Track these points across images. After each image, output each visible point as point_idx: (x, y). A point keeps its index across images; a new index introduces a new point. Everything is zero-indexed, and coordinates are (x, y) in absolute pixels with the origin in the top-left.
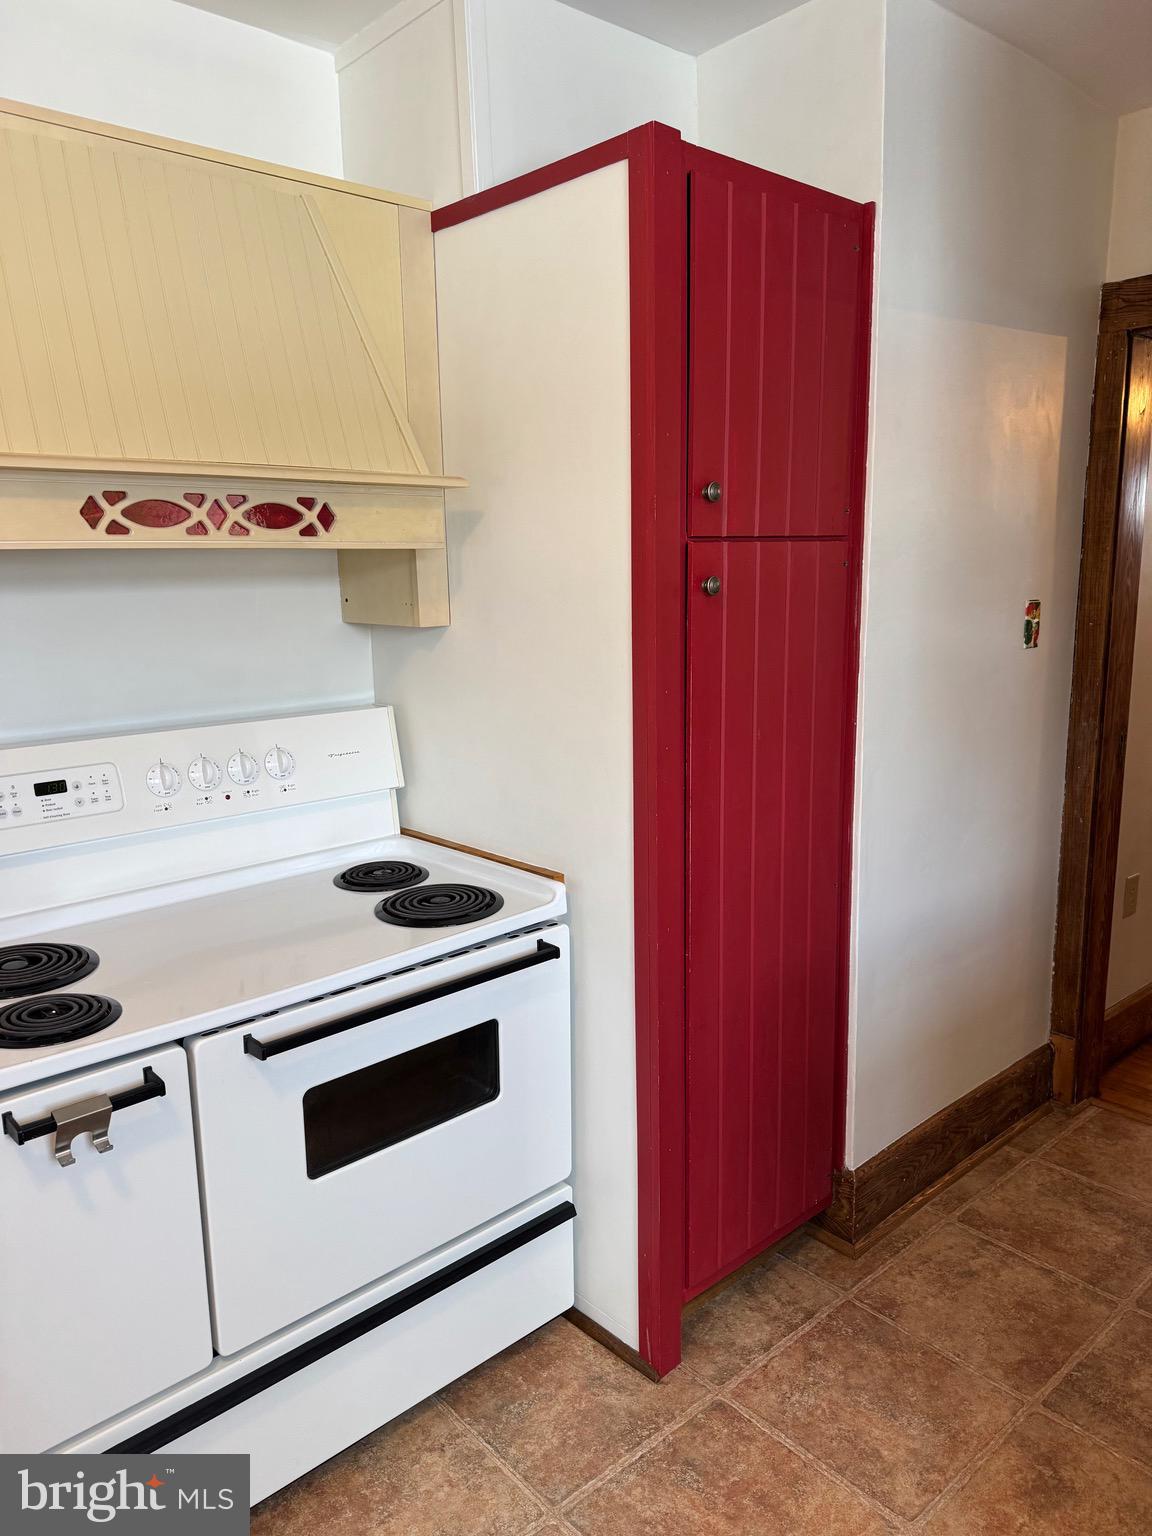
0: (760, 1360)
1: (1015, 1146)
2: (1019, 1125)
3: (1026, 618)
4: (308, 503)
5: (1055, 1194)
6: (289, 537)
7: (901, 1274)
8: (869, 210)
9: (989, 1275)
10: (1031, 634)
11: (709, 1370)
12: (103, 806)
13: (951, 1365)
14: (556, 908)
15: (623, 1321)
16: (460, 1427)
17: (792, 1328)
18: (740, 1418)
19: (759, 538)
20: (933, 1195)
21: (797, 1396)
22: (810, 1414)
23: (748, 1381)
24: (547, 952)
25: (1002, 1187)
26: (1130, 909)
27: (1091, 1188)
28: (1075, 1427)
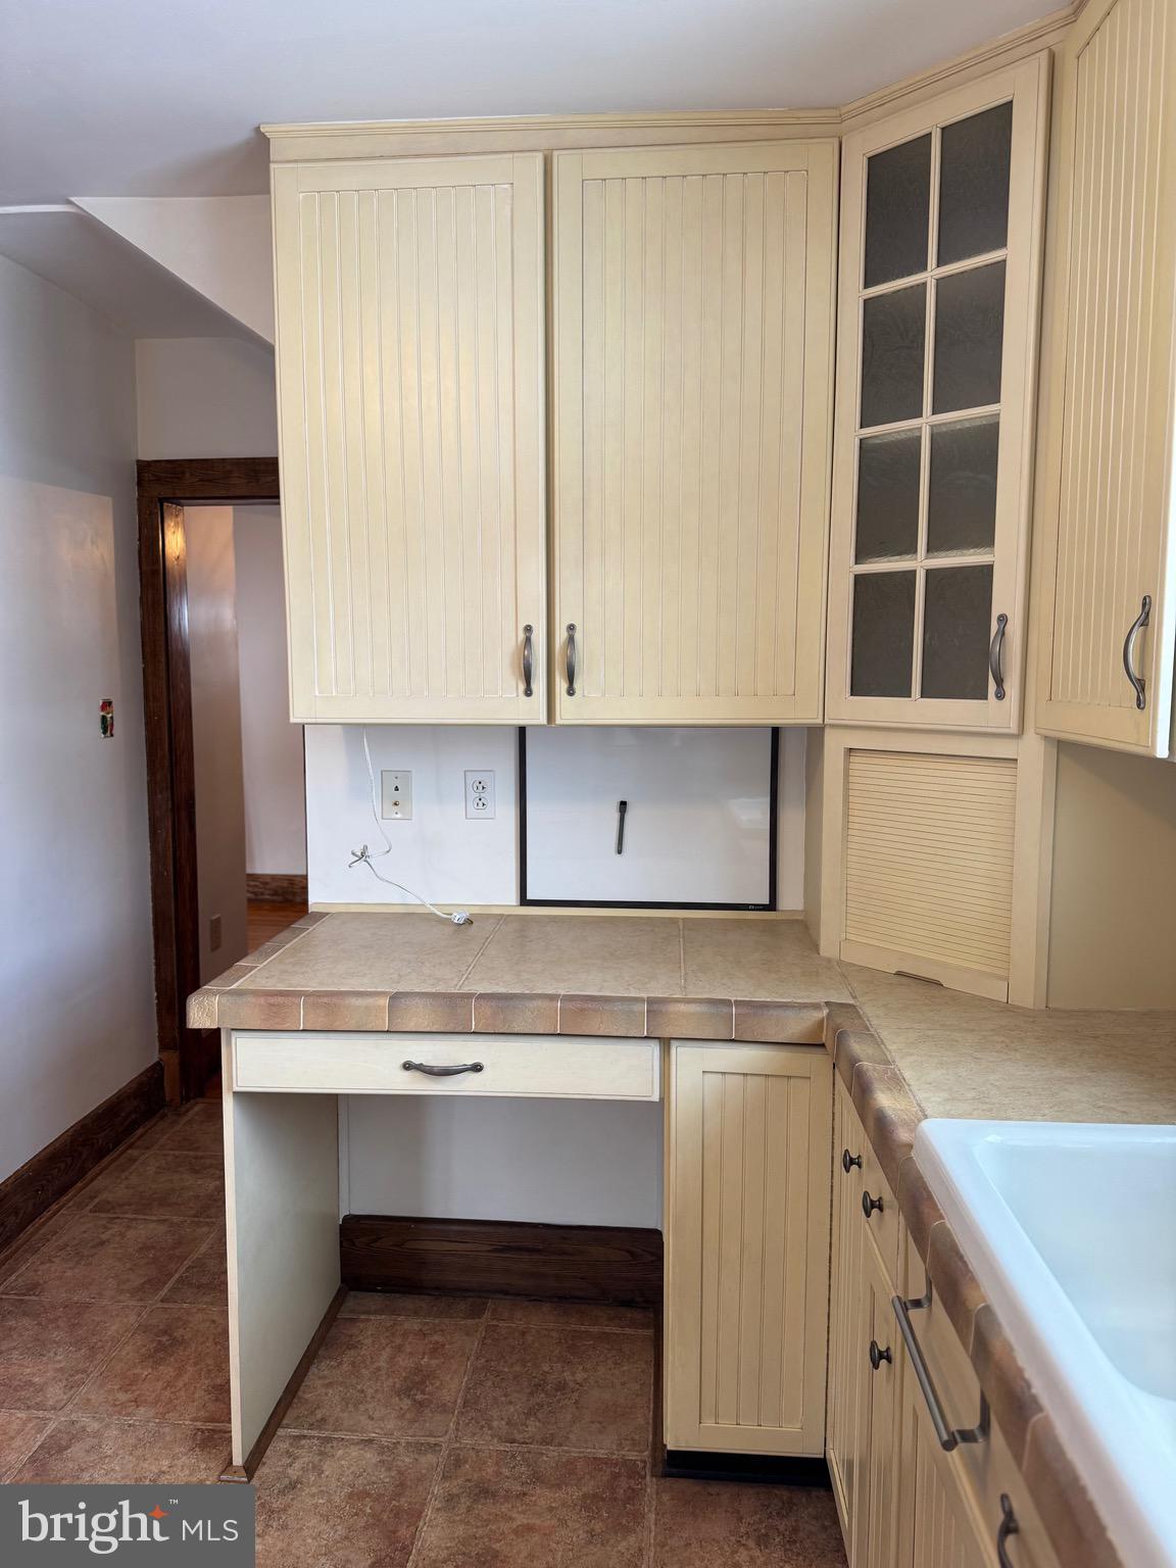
1: (136, 1147)
2: (140, 1131)
3: (102, 714)
5: (168, 1170)
7: (42, 1263)
9: (117, 1239)
10: (106, 726)
13: (88, 1306)
25: (126, 1178)
26: (216, 946)
27: (196, 1158)
28: (185, 1305)
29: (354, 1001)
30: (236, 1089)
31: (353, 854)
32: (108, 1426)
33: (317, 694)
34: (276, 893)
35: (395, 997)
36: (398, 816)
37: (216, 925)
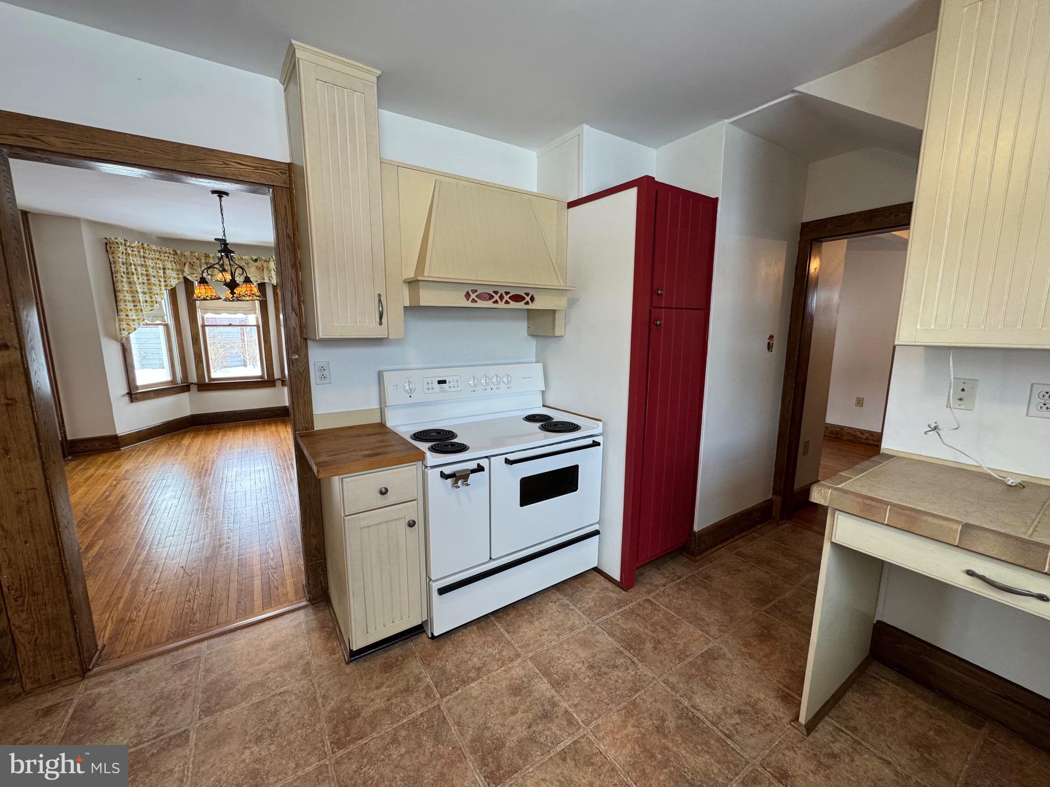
0: (662, 589)
1: (757, 533)
3: (769, 341)
4: (527, 294)
5: (772, 549)
6: (521, 305)
7: (713, 568)
8: (716, 200)
9: (746, 572)
10: (770, 347)
11: (644, 590)
12: (456, 389)
13: (731, 597)
14: (599, 430)
15: (615, 572)
16: (560, 597)
17: (673, 581)
18: (656, 604)
19: (675, 308)
20: (726, 545)
21: (675, 600)
22: (680, 606)
23: (658, 594)
24: (596, 444)
25: (751, 546)
26: (805, 452)
27: (785, 548)
28: (776, 619)
29: (930, 519)
30: (833, 540)
31: (929, 426)
32: (736, 659)
33: (919, 327)
34: (832, 433)
35: (967, 526)
36: (961, 407)
37: (807, 444)
